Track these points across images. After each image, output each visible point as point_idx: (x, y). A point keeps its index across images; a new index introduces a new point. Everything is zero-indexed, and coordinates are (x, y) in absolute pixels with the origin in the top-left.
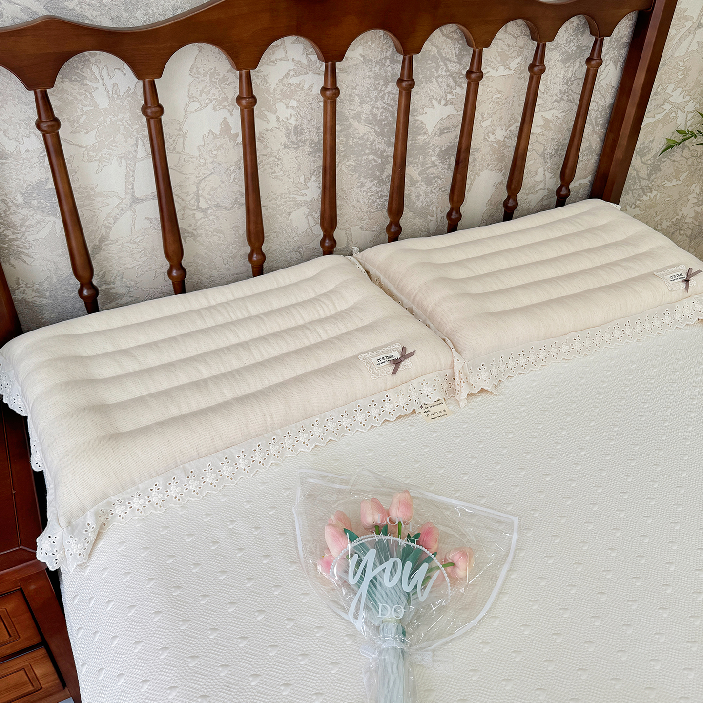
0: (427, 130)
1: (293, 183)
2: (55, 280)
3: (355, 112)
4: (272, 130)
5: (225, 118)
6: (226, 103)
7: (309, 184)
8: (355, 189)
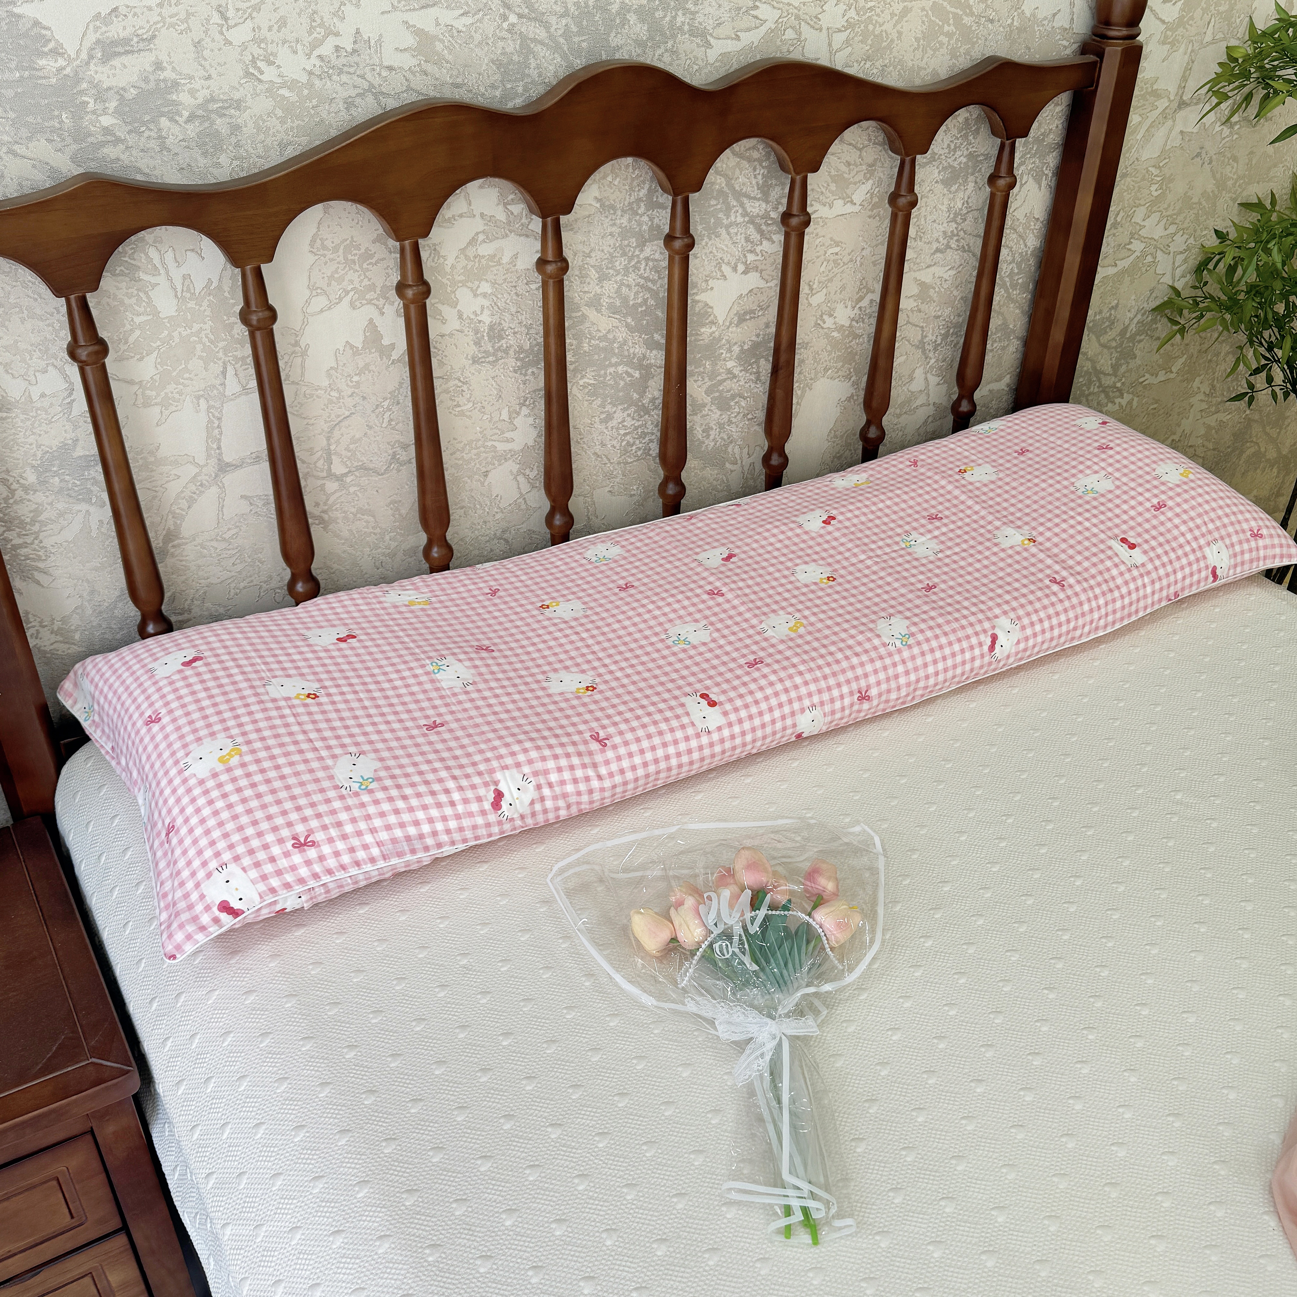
0: (715, 317)
1: (490, 422)
2: (89, 612)
3: (591, 295)
4: (450, 335)
5: (371, 320)
6: (371, 296)
7: (516, 422)
8: (597, 425)
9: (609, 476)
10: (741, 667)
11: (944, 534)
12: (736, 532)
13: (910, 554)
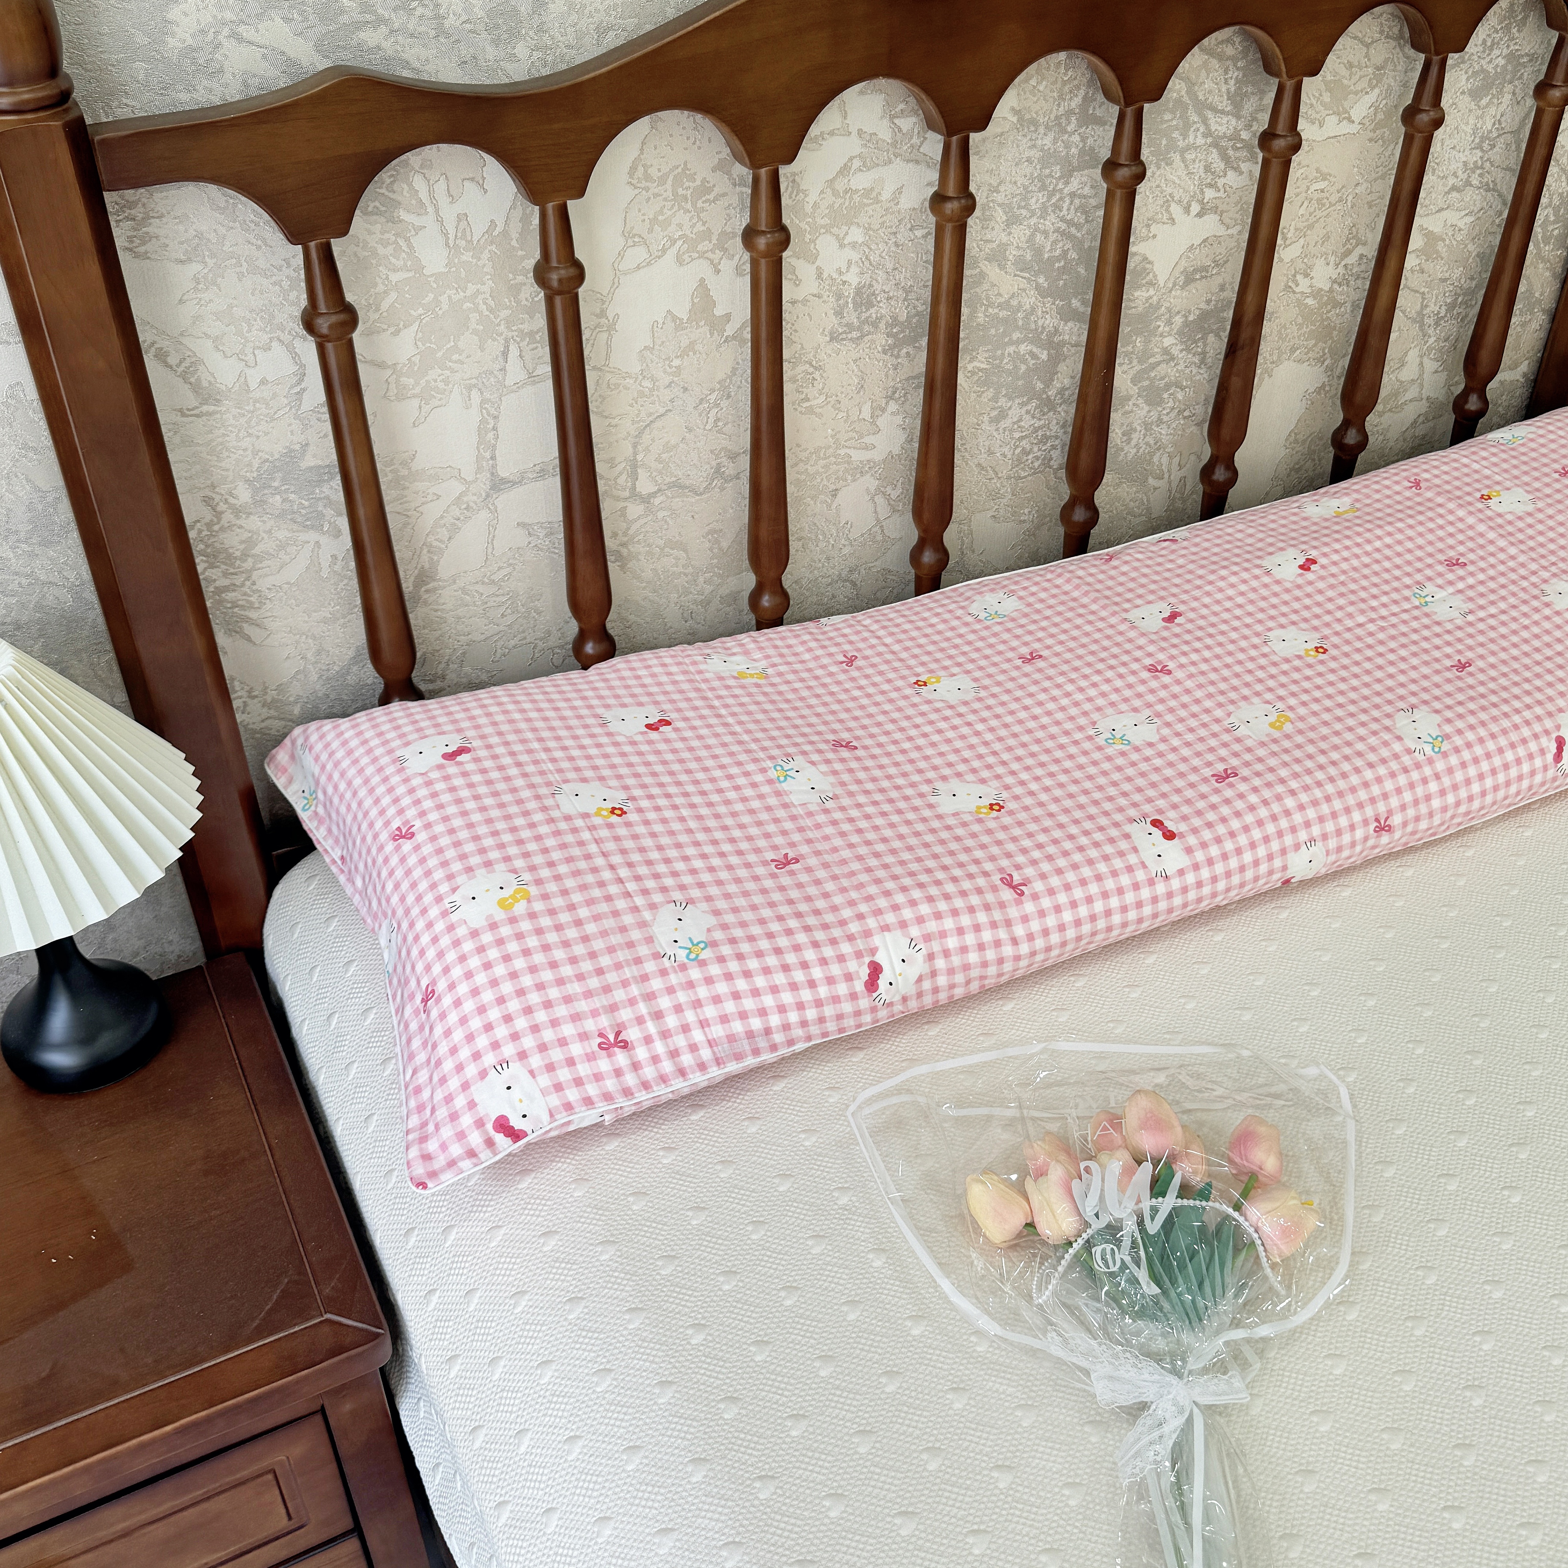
0: (1155, 276)
1: (846, 421)
2: (314, 677)
3: (994, 245)
4: (805, 301)
5: (702, 281)
6: (704, 246)
7: (880, 422)
8: (985, 426)
9: (995, 495)
10: (1205, 780)
11: (1471, 587)
12: (1177, 581)
13: (1427, 615)
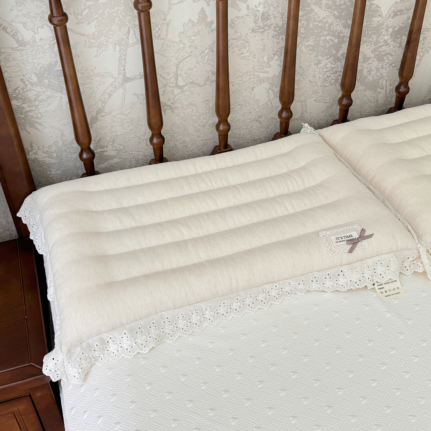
0: (382, 13)
1: (258, 62)
2: (61, 144)
4: (242, 17)
5: (203, 8)
7: (271, 63)
8: (313, 66)
9: (316, 92)
